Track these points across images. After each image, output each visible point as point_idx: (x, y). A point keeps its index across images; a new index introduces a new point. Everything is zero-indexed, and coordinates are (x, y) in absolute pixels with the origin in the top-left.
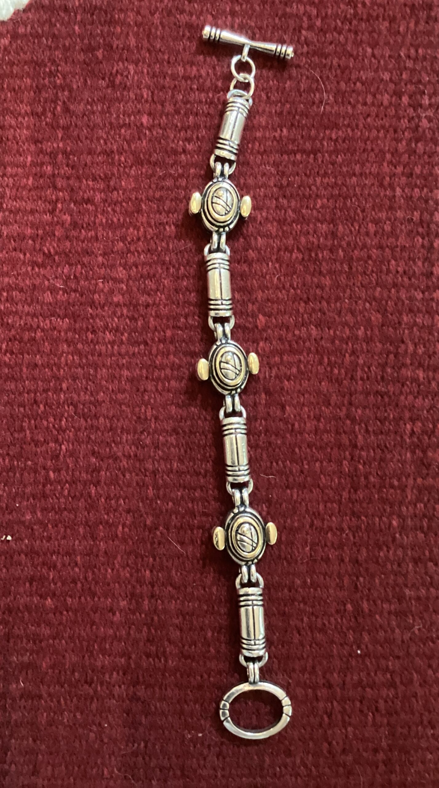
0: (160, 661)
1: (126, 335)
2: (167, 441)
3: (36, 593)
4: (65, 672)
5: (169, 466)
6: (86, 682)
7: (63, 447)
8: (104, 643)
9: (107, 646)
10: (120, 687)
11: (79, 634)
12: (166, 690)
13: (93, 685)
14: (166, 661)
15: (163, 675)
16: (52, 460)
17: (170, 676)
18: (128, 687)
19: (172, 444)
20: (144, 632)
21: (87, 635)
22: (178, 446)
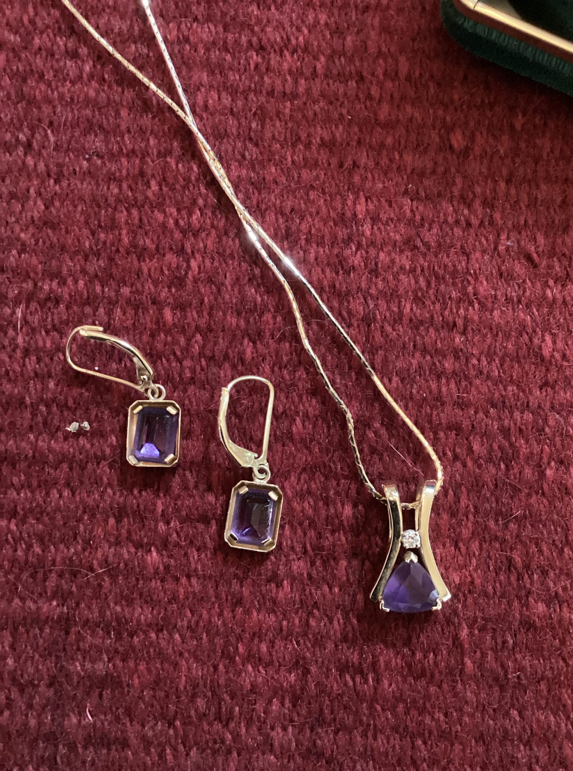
0: (366, 681)
1: (323, 59)
2: (393, 261)
3: (129, 538)
4: (178, 697)
5: (396, 309)
6: (218, 717)
7: (194, 264)
8: (256, 641)
9: (264, 648)
10: (285, 729)
11: (210, 621)
12: (375, 739)
13: (232, 725)
14: (378, 681)
15: (371, 707)
16: (169, 287)
17: (383, 710)
18: (301, 731)
19: (402, 268)
20: (335, 622)
21: (224, 624)
22: (413, 270)
